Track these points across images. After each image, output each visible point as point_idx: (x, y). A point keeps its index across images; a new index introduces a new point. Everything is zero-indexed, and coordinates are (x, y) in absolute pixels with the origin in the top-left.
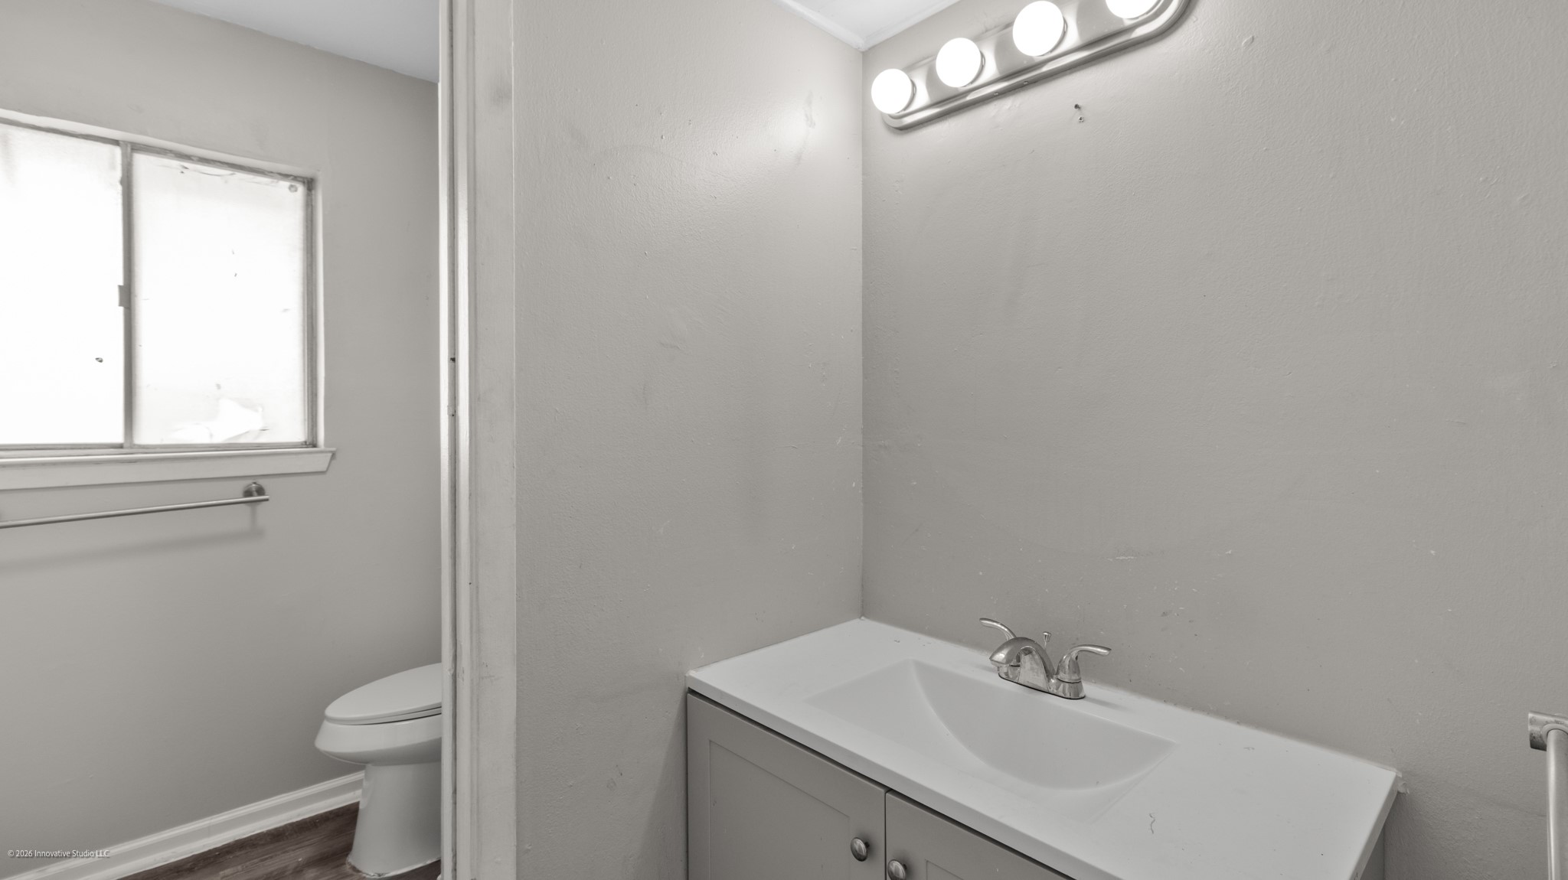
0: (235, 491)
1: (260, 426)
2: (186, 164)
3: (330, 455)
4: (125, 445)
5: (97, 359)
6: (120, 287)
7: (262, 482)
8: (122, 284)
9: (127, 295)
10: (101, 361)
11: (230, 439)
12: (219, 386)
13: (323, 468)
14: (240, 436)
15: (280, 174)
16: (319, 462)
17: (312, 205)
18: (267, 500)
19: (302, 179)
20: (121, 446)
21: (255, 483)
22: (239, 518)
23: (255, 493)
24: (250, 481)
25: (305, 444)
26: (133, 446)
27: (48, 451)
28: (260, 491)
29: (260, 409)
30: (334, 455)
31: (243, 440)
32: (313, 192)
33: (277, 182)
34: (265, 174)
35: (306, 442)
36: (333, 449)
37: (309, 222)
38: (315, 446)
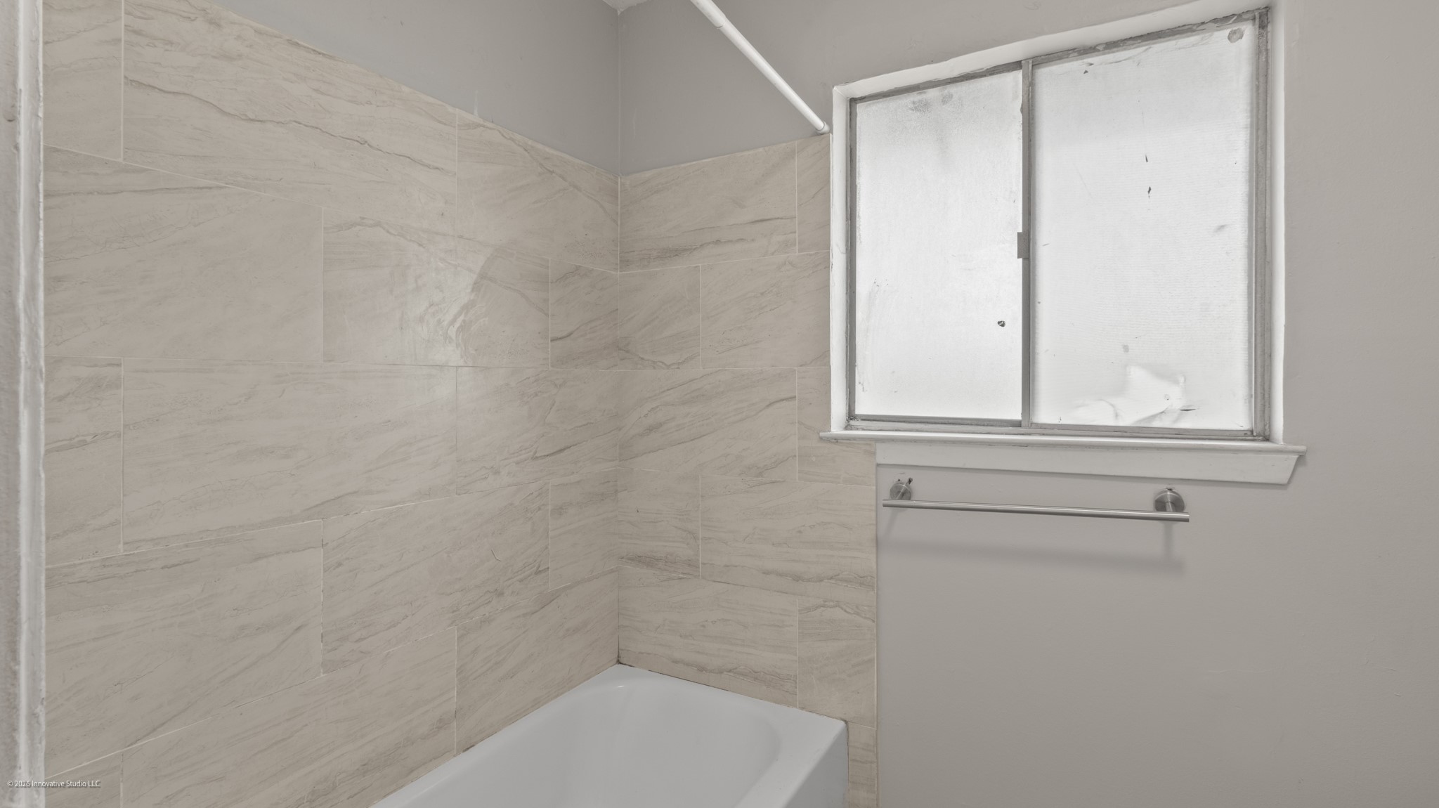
0: (1143, 498)
1: (1178, 404)
2: (1090, 60)
3: (1295, 457)
4: (1023, 424)
5: (999, 323)
6: (1019, 233)
7: (1182, 490)
8: (1021, 231)
9: (1026, 246)
10: (1003, 325)
11: (1140, 421)
12: (1126, 348)
13: (1283, 477)
14: (1153, 417)
15: (1215, 21)
16: (1279, 469)
17: (1267, 50)
18: (1186, 520)
19: (1250, 15)
20: (1017, 424)
21: (1170, 490)
22: (1148, 539)
23: (1169, 506)
24: (1164, 487)
25: (1249, 435)
26: (1032, 425)
27: (957, 426)
28: (1178, 505)
29: (1182, 380)
30: (1301, 458)
31: (1157, 424)
32: (1269, 28)
33: (1211, 36)
34: (1194, 31)
35: (1252, 431)
36: (1302, 448)
37: (1262, 79)
38: (1267, 439)
